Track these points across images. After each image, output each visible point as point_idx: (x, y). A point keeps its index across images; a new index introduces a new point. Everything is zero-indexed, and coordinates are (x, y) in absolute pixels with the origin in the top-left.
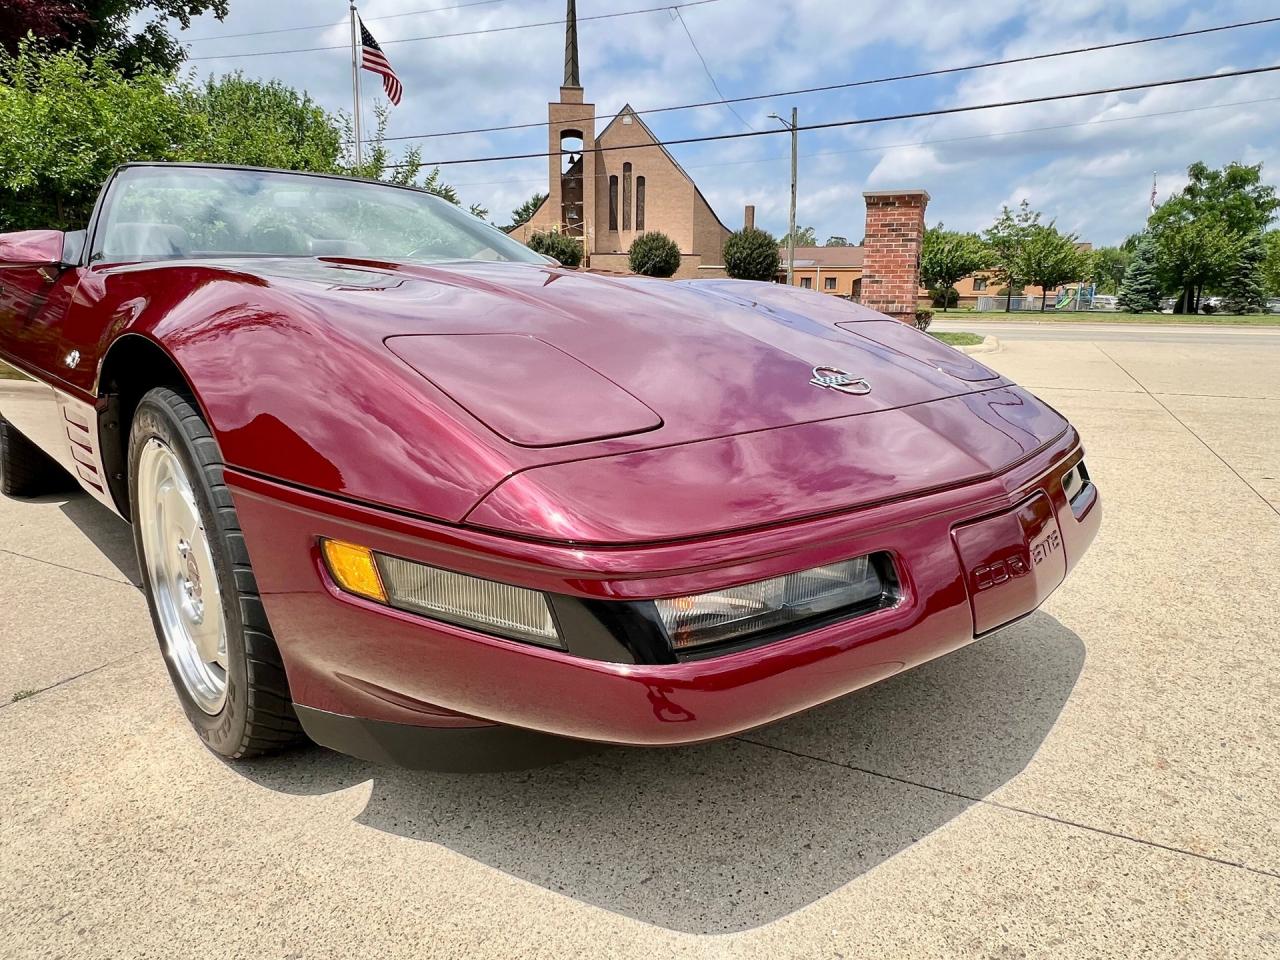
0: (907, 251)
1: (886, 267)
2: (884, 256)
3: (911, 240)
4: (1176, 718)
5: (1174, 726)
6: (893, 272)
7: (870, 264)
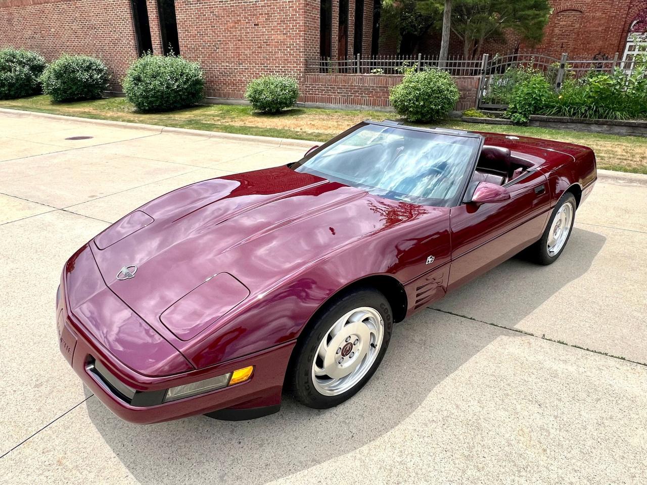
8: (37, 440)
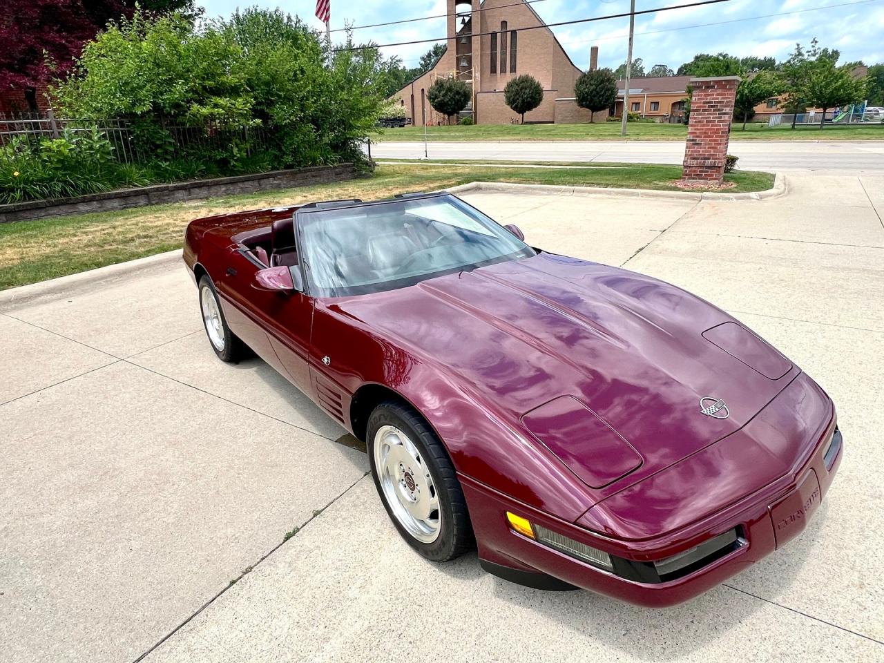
0: (722, 122)
1: (705, 133)
2: (703, 126)
3: (725, 114)
4: (872, 557)
5: (871, 561)
6: (710, 137)
7: (693, 131)
8: (858, 625)
